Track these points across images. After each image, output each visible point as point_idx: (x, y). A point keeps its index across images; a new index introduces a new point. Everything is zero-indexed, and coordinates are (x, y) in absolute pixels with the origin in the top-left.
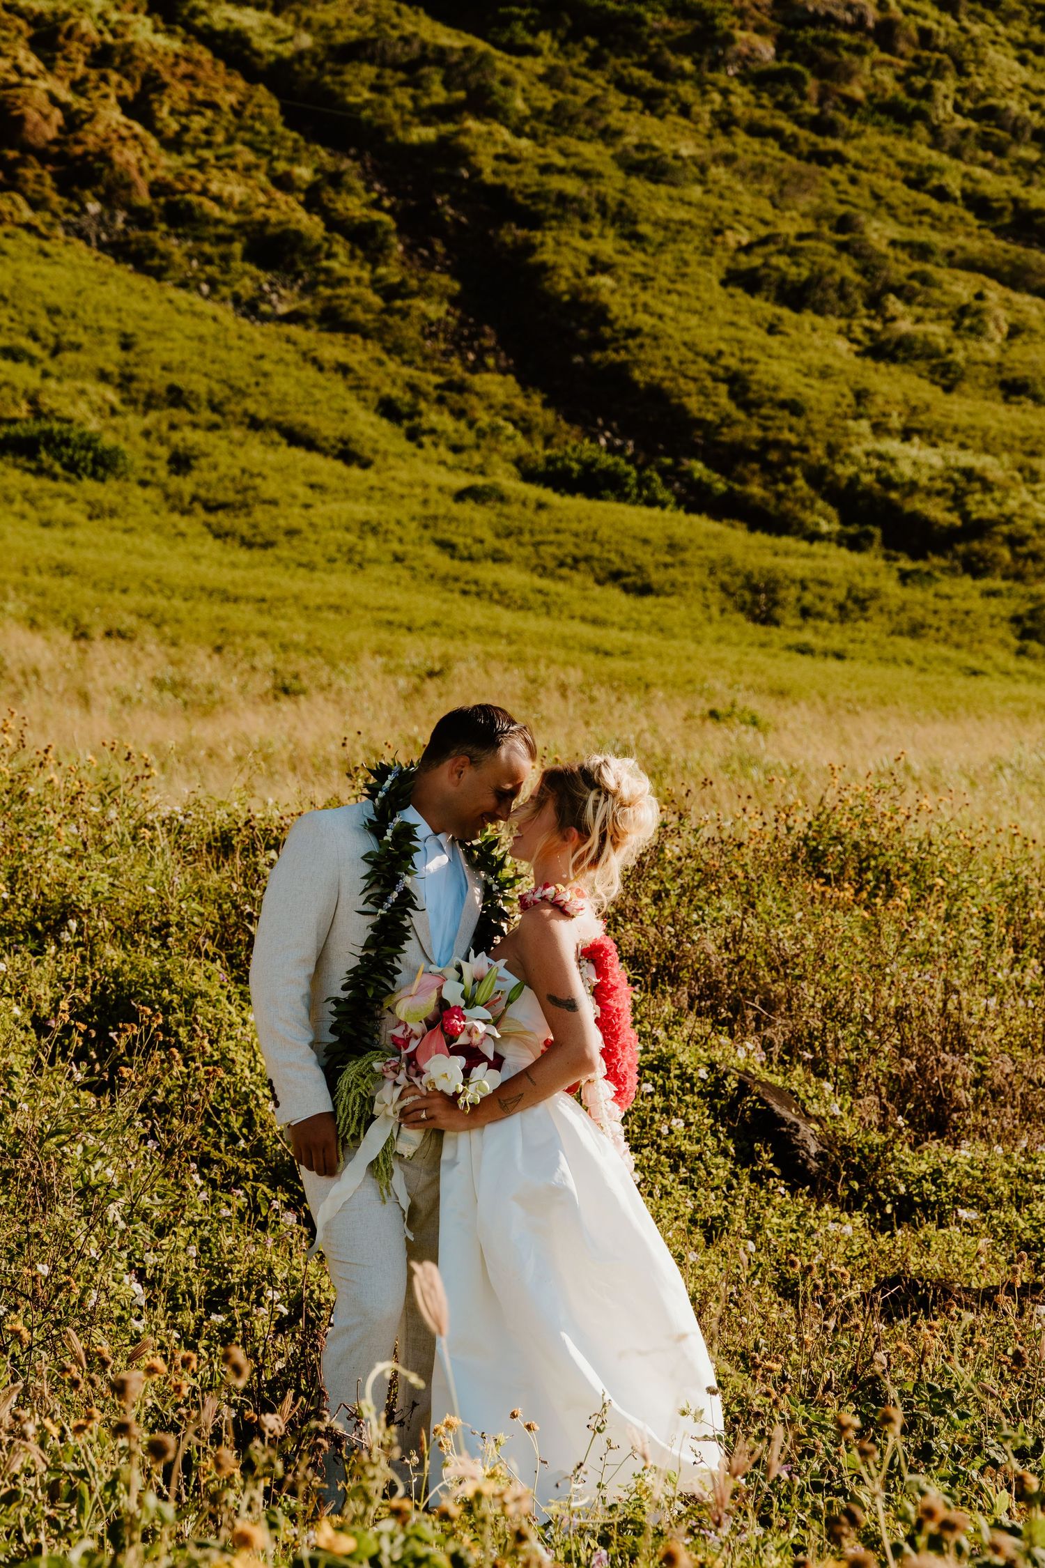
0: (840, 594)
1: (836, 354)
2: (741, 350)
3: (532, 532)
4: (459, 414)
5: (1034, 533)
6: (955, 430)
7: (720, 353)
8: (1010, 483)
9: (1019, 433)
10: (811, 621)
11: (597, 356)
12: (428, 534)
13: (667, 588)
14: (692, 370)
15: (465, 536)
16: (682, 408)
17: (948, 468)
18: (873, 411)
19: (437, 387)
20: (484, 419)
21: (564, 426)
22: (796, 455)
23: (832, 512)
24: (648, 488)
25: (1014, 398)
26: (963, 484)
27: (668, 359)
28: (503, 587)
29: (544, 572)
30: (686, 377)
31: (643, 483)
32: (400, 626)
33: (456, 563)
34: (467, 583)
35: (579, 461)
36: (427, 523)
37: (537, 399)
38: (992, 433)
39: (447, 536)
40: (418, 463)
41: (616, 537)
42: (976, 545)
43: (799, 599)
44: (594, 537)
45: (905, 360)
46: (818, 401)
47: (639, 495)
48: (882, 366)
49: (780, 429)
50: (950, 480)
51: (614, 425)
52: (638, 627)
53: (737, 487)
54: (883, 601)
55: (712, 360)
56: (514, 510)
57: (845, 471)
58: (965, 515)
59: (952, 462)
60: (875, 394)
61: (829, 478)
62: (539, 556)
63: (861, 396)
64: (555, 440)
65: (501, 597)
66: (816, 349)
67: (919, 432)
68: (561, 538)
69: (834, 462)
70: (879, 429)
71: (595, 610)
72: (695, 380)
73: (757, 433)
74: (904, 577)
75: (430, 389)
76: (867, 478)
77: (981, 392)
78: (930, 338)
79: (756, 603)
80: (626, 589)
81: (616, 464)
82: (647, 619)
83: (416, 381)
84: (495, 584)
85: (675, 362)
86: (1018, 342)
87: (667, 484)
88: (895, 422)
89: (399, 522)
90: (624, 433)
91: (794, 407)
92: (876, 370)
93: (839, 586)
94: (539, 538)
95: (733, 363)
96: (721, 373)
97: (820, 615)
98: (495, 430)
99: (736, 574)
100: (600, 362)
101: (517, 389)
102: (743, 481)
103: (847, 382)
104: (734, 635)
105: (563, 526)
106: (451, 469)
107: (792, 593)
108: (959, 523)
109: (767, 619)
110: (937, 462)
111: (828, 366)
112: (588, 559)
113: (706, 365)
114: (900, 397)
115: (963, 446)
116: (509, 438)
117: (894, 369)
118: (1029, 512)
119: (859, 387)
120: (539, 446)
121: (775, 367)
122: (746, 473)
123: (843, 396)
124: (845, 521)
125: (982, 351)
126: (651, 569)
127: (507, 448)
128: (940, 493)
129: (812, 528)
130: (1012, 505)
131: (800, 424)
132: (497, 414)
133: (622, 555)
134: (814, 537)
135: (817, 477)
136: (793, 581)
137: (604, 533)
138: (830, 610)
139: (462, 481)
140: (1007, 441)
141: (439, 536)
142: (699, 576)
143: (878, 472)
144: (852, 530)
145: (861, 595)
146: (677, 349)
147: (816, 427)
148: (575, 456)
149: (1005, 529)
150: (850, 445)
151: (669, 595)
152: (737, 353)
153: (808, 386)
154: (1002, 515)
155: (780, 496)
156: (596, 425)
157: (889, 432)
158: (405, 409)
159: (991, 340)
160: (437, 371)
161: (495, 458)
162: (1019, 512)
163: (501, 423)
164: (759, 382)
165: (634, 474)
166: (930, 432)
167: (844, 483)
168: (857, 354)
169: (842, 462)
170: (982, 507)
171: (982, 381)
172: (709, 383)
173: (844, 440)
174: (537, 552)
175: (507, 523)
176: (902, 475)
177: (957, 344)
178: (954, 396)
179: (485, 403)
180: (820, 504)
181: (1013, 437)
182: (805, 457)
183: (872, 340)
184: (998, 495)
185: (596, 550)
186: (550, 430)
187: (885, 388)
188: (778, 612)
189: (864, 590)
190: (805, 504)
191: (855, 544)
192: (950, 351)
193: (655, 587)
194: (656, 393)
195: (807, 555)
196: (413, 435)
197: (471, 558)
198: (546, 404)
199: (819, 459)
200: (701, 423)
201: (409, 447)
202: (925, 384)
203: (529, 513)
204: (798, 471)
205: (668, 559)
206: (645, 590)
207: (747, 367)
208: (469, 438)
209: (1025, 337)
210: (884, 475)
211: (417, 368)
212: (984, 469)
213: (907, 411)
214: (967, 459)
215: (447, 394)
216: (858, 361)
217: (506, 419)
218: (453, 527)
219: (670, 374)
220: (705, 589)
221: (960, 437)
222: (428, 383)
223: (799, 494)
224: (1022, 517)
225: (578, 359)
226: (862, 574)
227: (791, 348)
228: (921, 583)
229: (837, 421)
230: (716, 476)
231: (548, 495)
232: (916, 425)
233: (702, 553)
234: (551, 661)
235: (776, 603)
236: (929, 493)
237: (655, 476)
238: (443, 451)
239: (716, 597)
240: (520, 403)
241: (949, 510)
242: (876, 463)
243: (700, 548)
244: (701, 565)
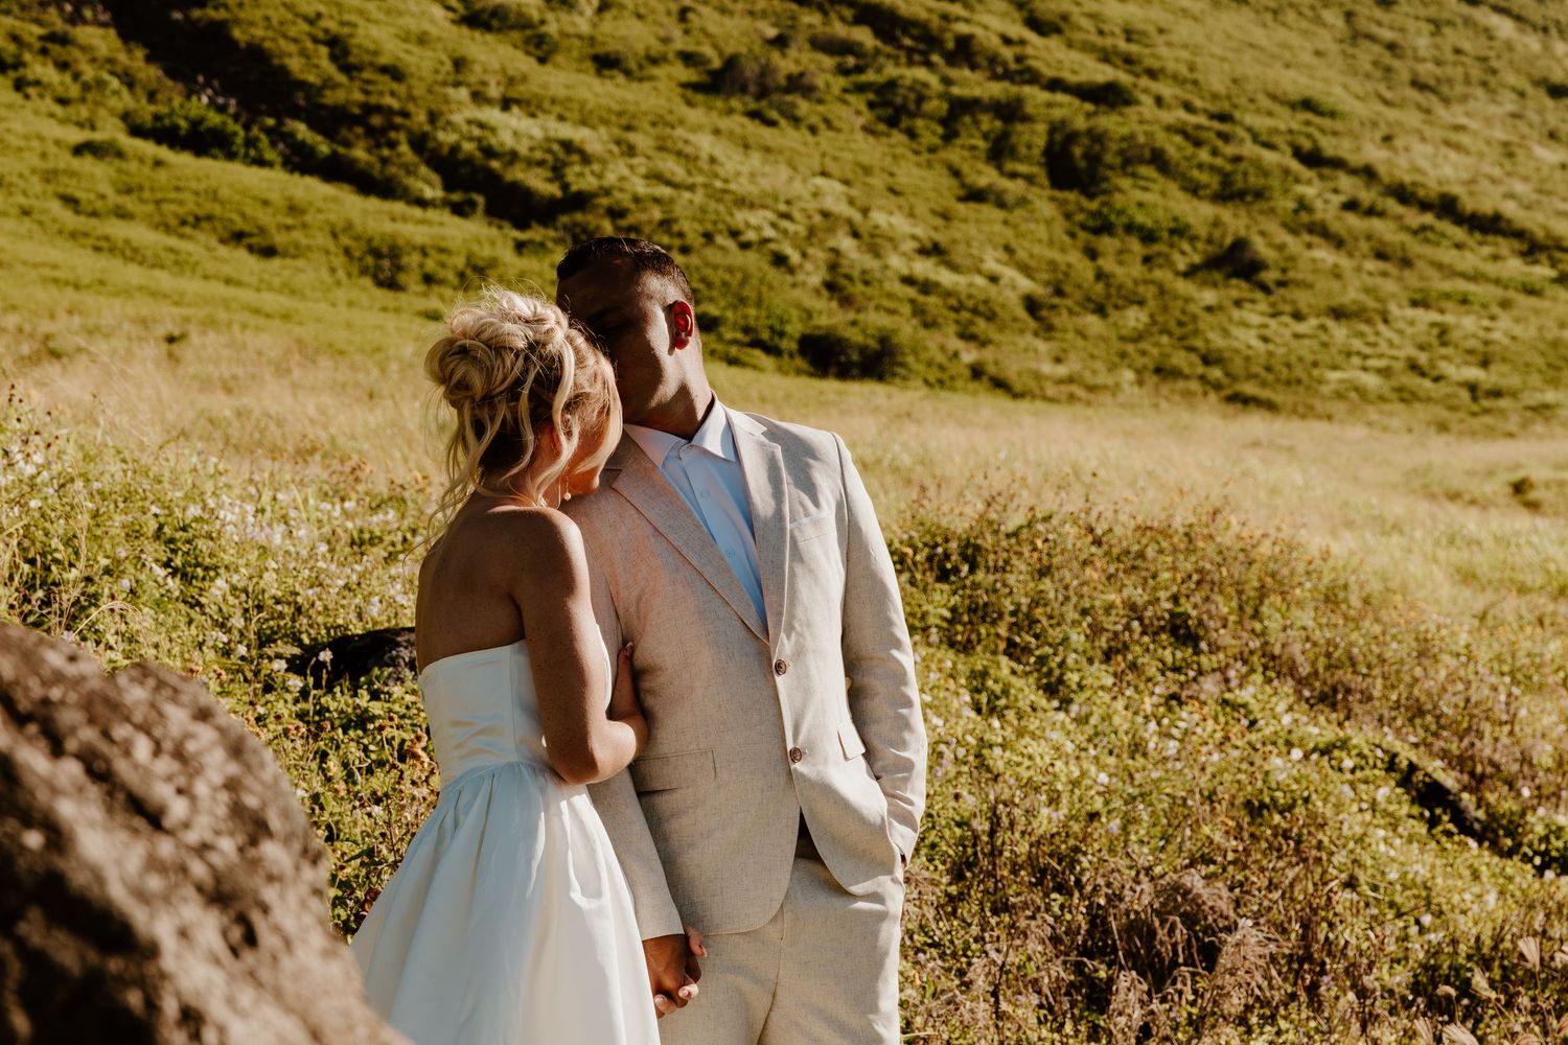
0: (459, 262)
1: (433, 21)
2: (340, 13)
3: (152, 190)
4: (63, 66)
5: (632, 206)
6: (553, 101)
7: (319, 15)
8: (608, 156)
9: (616, 107)
10: (436, 288)
11: (196, 13)
12: (50, 188)
13: (292, 250)
14: (293, 32)
15: (89, 190)
16: (283, 70)
17: (548, 139)
18: (472, 79)
19: (41, 38)
20: (89, 73)
21: (169, 83)
22: (398, 120)
23: (435, 178)
24: (256, 148)
25: (606, 72)
26: (561, 154)
27: (267, 19)
28: (135, 244)
29: (167, 229)
30: (286, 37)
31: (250, 142)
32: (67, 283)
33: (82, 219)
34: (98, 239)
35: (186, 118)
36: (49, 176)
37: (140, 53)
38: (589, 106)
39: (69, 191)
40: (27, 113)
41: (237, 197)
42: (579, 217)
43: (421, 266)
44: (214, 195)
45: (499, 30)
46: (419, 68)
47: (246, 155)
48: (477, 34)
49: (381, 93)
50: (549, 151)
51: (216, 83)
52: (271, 288)
53: (341, 150)
54: (501, 270)
55: (311, 22)
56: (133, 166)
57: (446, 138)
58: (565, 187)
59: (552, 134)
60: (474, 62)
61: (431, 145)
62: (162, 215)
63: (459, 64)
64: (160, 97)
65: (132, 254)
66: (413, 15)
67: (518, 102)
68: (180, 196)
69: (436, 128)
70: (478, 97)
71: (227, 270)
72: (295, 41)
73: (358, 96)
74: (520, 247)
75: (33, 40)
76: (468, 147)
77: (575, 65)
78: (524, 10)
79: (378, 268)
80: (251, 249)
81: (224, 123)
82: (277, 282)
83: (18, 32)
84: (127, 242)
85: (275, 22)
86: (608, 16)
87: (273, 144)
88: (494, 92)
89: (21, 176)
90: (227, 91)
91: (395, 73)
92: (473, 39)
93: (458, 254)
94: (159, 195)
95: (332, 25)
96: (321, 35)
97: (441, 282)
98: (100, 84)
99: (357, 238)
100: (199, 20)
101: (117, 43)
102: (347, 144)
103: (445, 49)
104: (364, 299)
105: (182, 184)
106: (63, 122)
107: (412, 260)
108: (558, 193)
109: (392, 285)
110: (537, 133)
111: (425, 33)
112: (209, 218)
113: (305, 27)
114: (497, 66)
115: (561, 118)
116: (116, 93)
117: (490, 38)
118: (626, 185)
119: (457, 55)
120: (144, 101)
121: (374, 31)
122: (350, 136)
123: (442, 63)
124: (448, 187)
125: (574, 24)
126: (273, 231)
127: (113, 102)
128: (541, 163)
129: (418, 194)
130: (611, 178)
131: (401, 89)
132: (101, 68)
133: (243, 216)
134: (422, 203)
135: (419, 143)
136: (414, 248)
137: (225, 192)
138: (452, 277)
139: (78, 136)
140: (604, 114)
141: (61, 190)
142: (322, 239)
143: (479, 140)
144: (456, 197)
145: (481, 263)
146: (276, 9)
147: (417, 92)
148: (183, 112)
149: (604, 201)
150: (451, 112)
151: (295, 257)
152: (337, 17)
153: (408, 52)
154: (602, 188)
155: (384, 161)
156: (196, 82)
157: (488, 101)
158: (9, 60)
159: (581, 14)
160: (38, 22)
161: (102, 112)
162: (618, 184)
163: (106, 76)
164: (360, 46)
165: (242, 133)
166: (528, 103)
167: (445, 150)
168: (453, 22)
169: (444, 129)
170: (581, 179)
171: (575, 54)
172: (309, 44)
173: (444, 108)
174: (159, 209)
175: (125, 178)
176: (502, 145)
177: (550, 16)
178: (548, 68)
179: (88, 56)
180: (424, 170)
181: (610, 111)
182: (407, 122)
183: (466, 8)
184: (596, 167)
185: (217, 210)
186: (154, 85)
187: (482, 57)
188: (402, 278)
189: (483, 259)
190: (410, 170)
191: (461, 210)
192: (543, 22)
193: (279, 248)
194: (257, 54)
195: (422, 222)
196: (19, 85)
197: (94, 214)
198: (149, 59)
199: (420, 124)
200: (303, 85)
201: (17, 98)
202: (520, 54)
203: (146, 170)
204: (402, 137)
205: (289, 221)
206: (269, 252)
207: (346, 30)
208: (74, 91)
209: (614, 12)
210: (484, 144)
211: (16, 18)
212: (582, 142)
213: (504, 81)
214: (566, 131)
215: (50, 46)
216: (455, 29)
217: (112, 73)
218: (74, 182)
219: (270, 34)
220: (327, 253)
221: (557, 109)
222: (31, 34)
223: (404, 159)
224: (621, 190)
225: (177, 16)
226: (479, 242)
227: (388, 12)
228: (536, 253)
229: (438, 89)
230: (319, 138)
231: (163, 152)
232: (513, 94)
233: (321, 217)
234: (244, 327)
235: (399, 268)
236: (531, 163)
237: (263, 137)
238: (48, 104)
239: (339, 261)
240: (122, 57)
241: (550, 180)
242: (476, 132)
243: (320, 211)
244: (321, 229)
